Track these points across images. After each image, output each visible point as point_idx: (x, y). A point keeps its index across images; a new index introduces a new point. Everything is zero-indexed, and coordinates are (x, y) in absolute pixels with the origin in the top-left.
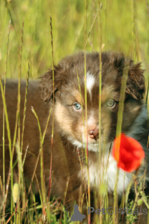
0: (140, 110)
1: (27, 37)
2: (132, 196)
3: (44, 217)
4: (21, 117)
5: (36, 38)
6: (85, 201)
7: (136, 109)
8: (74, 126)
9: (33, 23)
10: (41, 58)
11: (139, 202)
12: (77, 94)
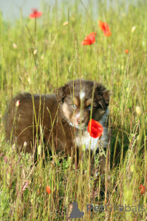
0: (105, 113)
1: (44, 72)
2: (97, 152)
3: (53, 162)
4: (42, 112)
5: (48, 73)
6: (74, 154)
7: (103, 112)
8: (71, 116)
9: (46, 66)
10: (51, 83)
11: (101, 154)
12: (75, 100)
